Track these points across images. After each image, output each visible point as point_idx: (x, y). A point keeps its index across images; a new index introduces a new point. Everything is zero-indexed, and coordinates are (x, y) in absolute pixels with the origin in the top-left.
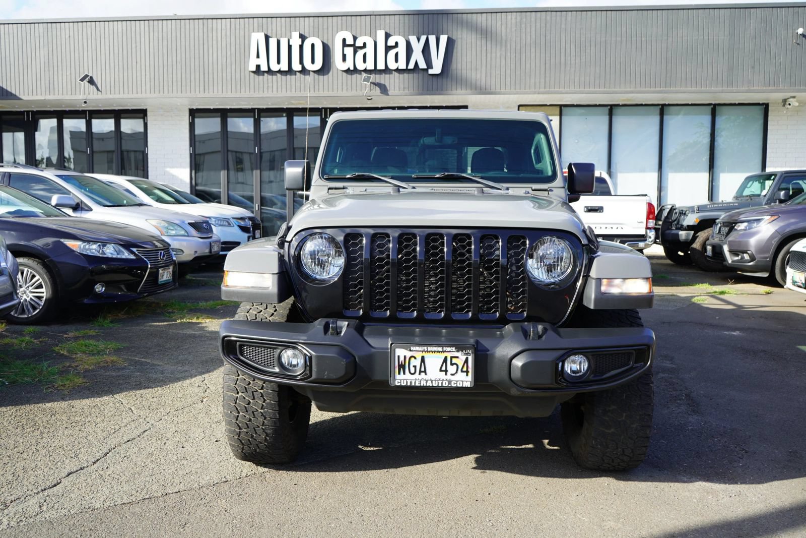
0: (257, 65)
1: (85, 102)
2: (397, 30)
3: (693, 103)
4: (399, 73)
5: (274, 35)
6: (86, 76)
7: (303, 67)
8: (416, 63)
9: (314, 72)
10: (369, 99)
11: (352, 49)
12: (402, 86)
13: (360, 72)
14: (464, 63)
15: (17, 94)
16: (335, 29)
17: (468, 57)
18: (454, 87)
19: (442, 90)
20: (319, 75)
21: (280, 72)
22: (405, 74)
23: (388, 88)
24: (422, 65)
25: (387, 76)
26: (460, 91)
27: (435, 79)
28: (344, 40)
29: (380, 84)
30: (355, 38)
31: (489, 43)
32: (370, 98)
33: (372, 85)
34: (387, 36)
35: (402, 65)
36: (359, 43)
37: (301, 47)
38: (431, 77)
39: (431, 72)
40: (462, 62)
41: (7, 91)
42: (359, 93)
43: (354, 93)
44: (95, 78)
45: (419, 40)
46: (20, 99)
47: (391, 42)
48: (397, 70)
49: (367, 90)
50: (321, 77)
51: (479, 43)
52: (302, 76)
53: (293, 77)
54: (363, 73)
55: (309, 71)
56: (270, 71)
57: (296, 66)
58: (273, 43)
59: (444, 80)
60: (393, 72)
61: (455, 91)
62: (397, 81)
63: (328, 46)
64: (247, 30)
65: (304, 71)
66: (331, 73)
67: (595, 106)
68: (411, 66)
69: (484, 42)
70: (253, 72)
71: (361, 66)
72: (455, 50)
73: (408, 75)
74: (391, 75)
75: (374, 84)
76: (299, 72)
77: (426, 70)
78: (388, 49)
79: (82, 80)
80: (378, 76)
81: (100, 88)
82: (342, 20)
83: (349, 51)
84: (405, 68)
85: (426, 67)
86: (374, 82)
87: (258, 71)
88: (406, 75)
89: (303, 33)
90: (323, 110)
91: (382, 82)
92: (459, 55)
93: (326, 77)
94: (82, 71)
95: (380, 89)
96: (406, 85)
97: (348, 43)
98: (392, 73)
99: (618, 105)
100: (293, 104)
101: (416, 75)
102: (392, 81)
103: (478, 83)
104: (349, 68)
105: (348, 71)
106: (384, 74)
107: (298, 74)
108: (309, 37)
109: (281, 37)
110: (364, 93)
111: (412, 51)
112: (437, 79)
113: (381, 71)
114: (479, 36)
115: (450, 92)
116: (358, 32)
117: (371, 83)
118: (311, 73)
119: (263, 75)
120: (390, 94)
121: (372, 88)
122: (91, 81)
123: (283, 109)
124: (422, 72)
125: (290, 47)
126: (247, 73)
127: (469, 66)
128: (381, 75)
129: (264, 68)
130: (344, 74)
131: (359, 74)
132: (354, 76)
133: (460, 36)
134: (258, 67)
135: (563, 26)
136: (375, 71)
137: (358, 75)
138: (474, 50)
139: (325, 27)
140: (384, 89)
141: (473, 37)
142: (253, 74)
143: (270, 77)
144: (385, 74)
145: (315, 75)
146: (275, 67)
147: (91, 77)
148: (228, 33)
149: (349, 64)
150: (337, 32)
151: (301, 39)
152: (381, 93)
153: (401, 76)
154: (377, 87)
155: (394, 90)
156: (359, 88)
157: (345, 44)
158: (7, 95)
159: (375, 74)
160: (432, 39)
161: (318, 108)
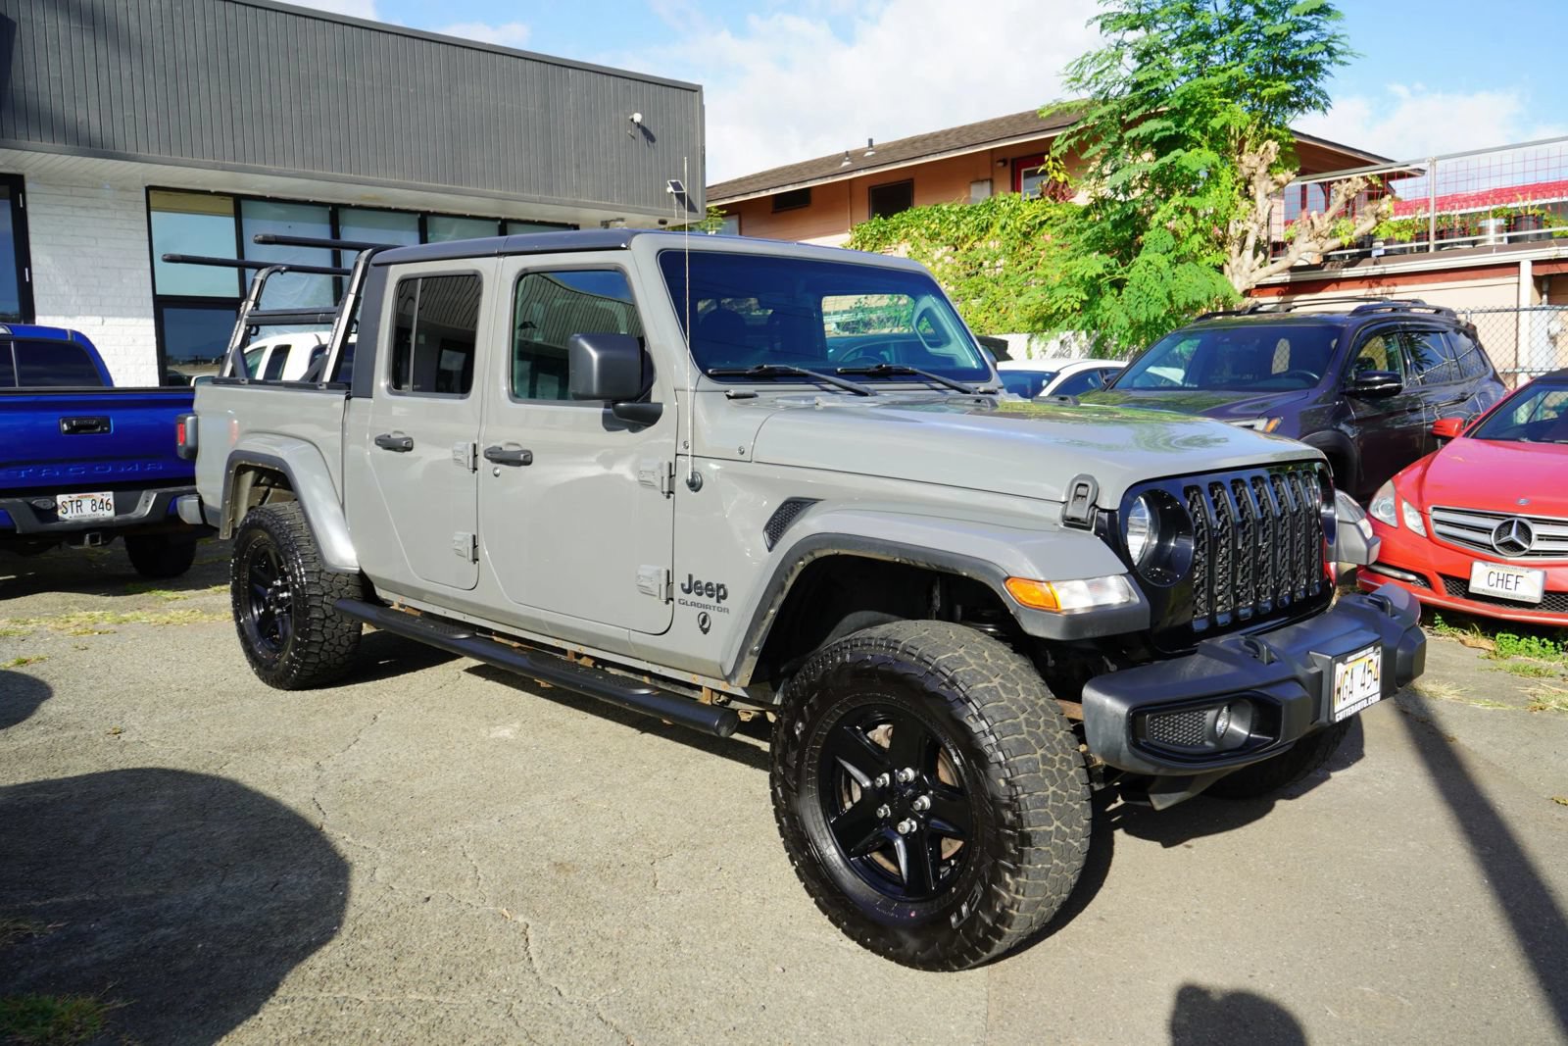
3: (473, 214)
14: (43, 81)
17: (51, 68)
18: (22, 130)
31: (101, 43)
40: (38, 78)
67: (306, 203)
69: (88, 41)
72: (16, 46)
92: (30, 58)
99: (348, 206)
103: (83, 129)
127: (55, 89)
133: (25, 14)
135: (262, 39)
138: (65, 52)
141: (60, 21)
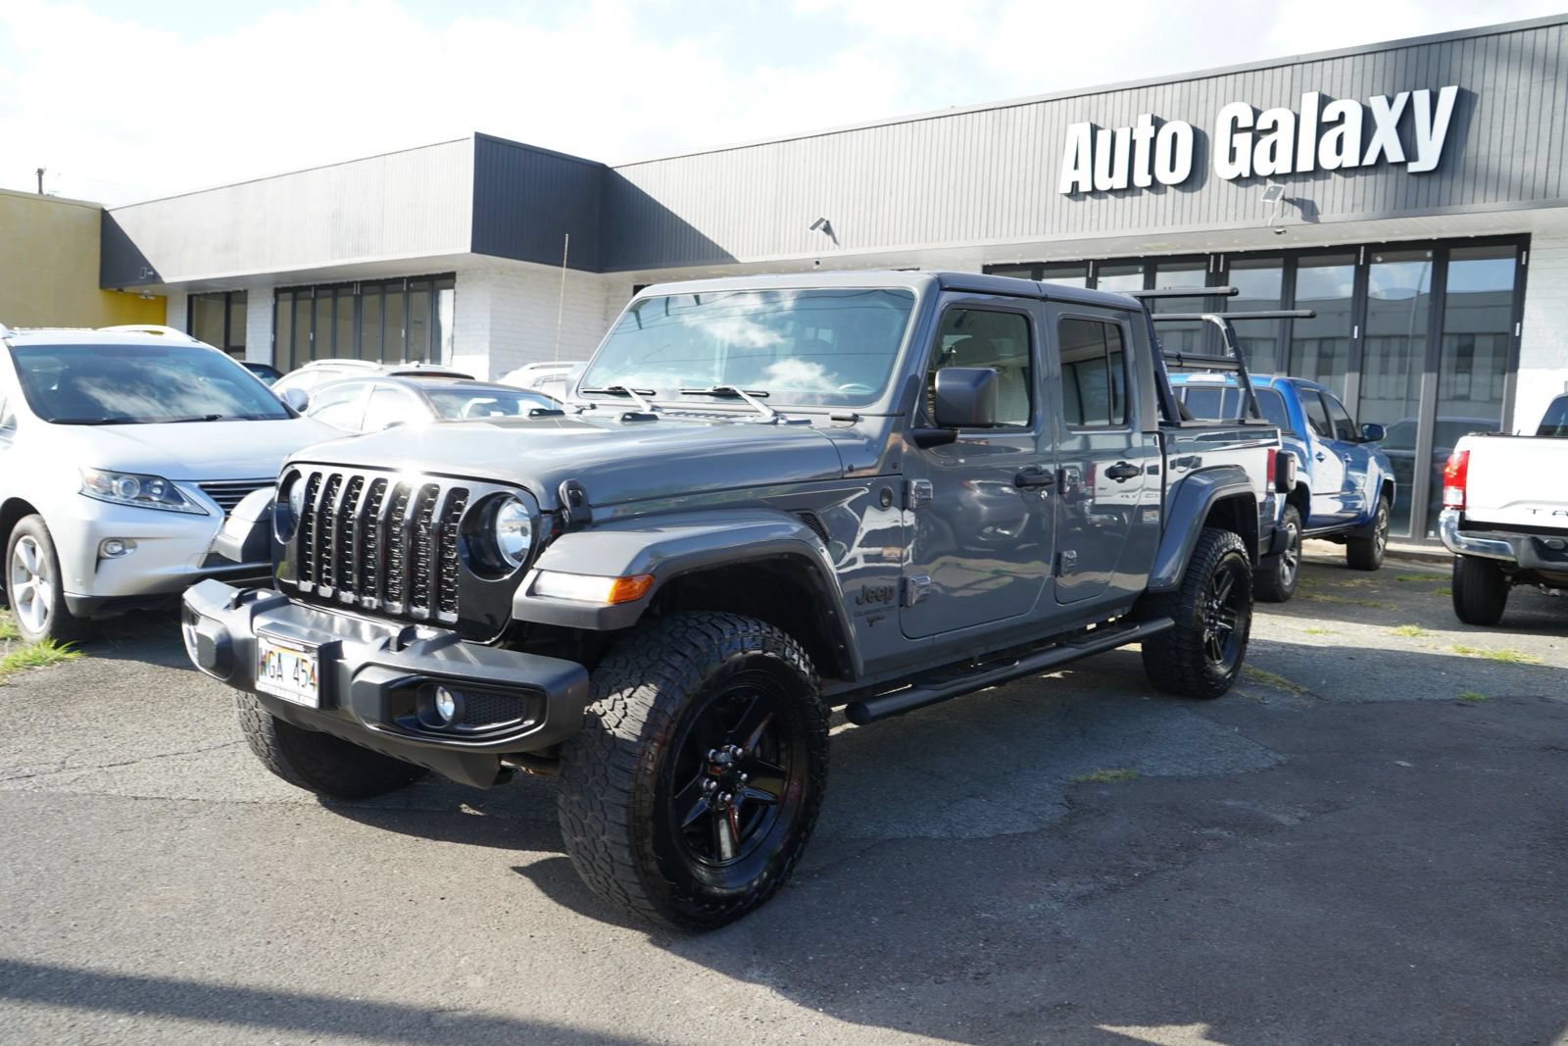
0: (1073, 183)
1: (817, 263)
2: (1346, 87)
4: (1345, 177)
5: (1108, 125)
6: (822, 220)
7: (1154, 180)
8: (1382, 153)
9: (1175, 186)
10: (1279, 233)
11: (1249, 135)
12: (1348, 202)
13: (1263, 180)
14: (1496, 140)
15: (735, 255)
16: (1220, 100)
17: (1506, 128)
18: (1468, 194)
19: (1439, 205)
20: (1183, 191)
21: (1112, 191)
22: (1358, 177)
23: (1320, 211)
24: (1395, 154)
25: (1320, 183)
26: (1482, 204)
27: (1424, 181)
28: (1235, 120)
29: (1303, 201)
30: (1256, 114)
31: (1560, 91)
32: (1279, 230)
33: (1286, 204)
34: (1324, 101)
35: (1350, 158)
36: (1264, 123)
37: (1153, 141)
38: (1414, 179)
39: (1413, 167)
40: (1489, 140)
41: (723, 250)
42: (1259, 222)
43: (1249, 223)
44: (832, 225)
45: (1391, 102)
46: (737, 262)
47: (1330, 114)
48: (1340, 170)
49: (1275, 213)
50: (1188, 195)
51: (1536, 93)
52: (1153, 196)
53: (1136, 199)
54: (1268, 180)
55: (1166, 185)
56: (1094, 192)
57: (1142, 179)
58: (1103, 138)
59: (1446, 184)
60: (1333, 174)
61: (1470, 205)
62: (1339, 192)
63: (1205, 135)
64: (1063, 119)
65: (1155, 186)
66: (1206, 188)
68: (1370, 159)
69: (1548, 89)
70: (1068, 195)
71: (1263, 168)
72: (1476, 117)
73: (1363, 178)
74: (1327, 181)
75: (1291, 201)
76: (1148, 188)
77: (1402, 165)
78: (1322, 128)
79: (813, 228)
80: (1299, 185)
81: (838, 240)
82: (1235, 81)
83: (1243, 141)
84: (1356, 164)
85: (1401, 158)
86: (1291, 197)
87: (1075, 193)
88: (1360, 179)
89: (1159, 116)
90: (1212, 257)
91: (1308, 197)
92: (1485, 124)
93: (1197, 194)
94: (816, 214)
95: (1303, 210)
96: (1359, 200)
97: (1240, 125)
98: (1329, 178)
100: (1149, 249)
101: (1381, 177)
102: (1329, 195)
103: (1528, 183)
104: (1240, 175)
105: (1238, 180)
106: (1312, 180)
107: (1145, 192)
108: (1171, 120)
109: (1121, 126)
110: (1267, 221)
111: (1375, 127)
112: (1430, 180)
113: (1306, 175)
114: (1537, 77)
115: (1456, 207)
116: (1266, 100)
117: (1283, 199)
118: (1170, 189)
119: (1084, 199)
120: (1321, 221)
121: (1285, 210)
122: (828, 230)
123: (1138, 258)
124: (1395, 169)
125: (1133, 143)
126: (1058, 197)
127: (1507, 148)
128: (1307, 183)
129: (1085, 187)
130: (1233, 186)
131: (1261, 184)
132: (1251, 189)
133: (1489, 83)
134: (1075, 185)
136: (1294, 175)
137: (1258, 186)
138: (1522, 110)
139: (1202, 98)
140: (1309, 210)
141: (1522, 80)
142: (1066, 199)
143: (1096, 201)
144: (1315, 179)
145: (1177, 191)
146: (1103, 184)
147: (828, 222)
148: (1032, 130)
149: (1242, 167)
150: (1225, 105)
151: (1153, 128)
152: (1304, 219)
153: (1350, 181)
154: (1296, 208)
155: (1332, 212)
156: (1259, 211)
157: (1235, 128)
158: (722, 257)
159: (1295, 182)
160: (1422, 98)
161: (1204, 254)
